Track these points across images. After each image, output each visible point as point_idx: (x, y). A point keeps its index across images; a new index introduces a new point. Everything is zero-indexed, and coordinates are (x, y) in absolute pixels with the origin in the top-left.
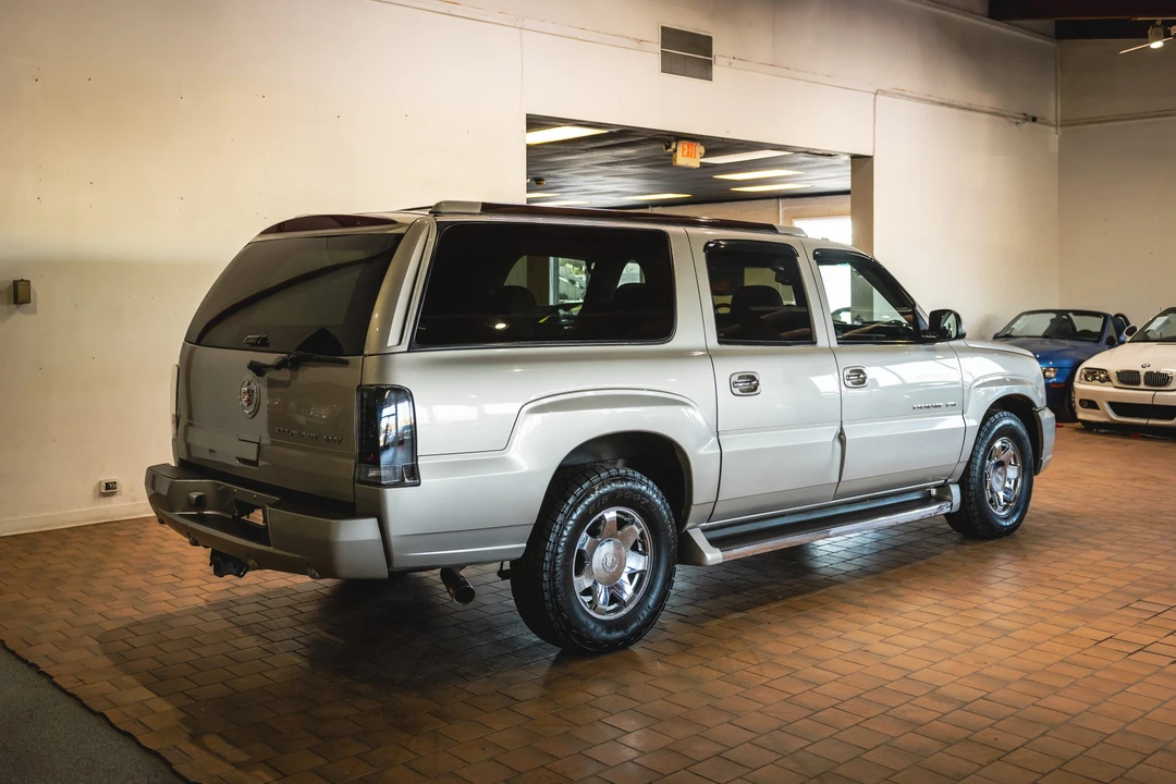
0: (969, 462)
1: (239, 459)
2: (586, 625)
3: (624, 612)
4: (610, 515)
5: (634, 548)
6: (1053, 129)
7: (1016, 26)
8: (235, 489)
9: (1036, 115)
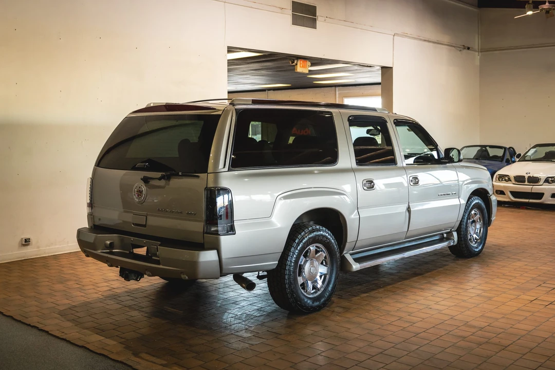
0: (461, 221)
1: (133, 224)
2: (304, 300)
3: (319, 293)
4: (312, 248)
5: (322, 263)
6: (477, 53)
8: (132, 238)
9: (469, 46)
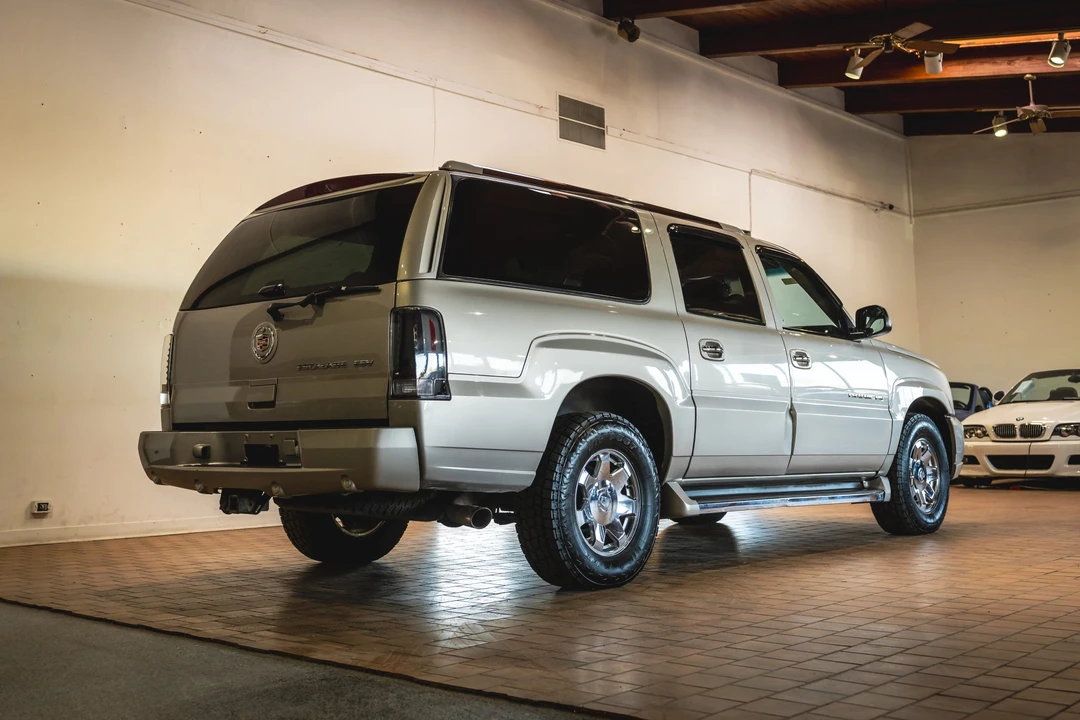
0: (896, 457)
1: (250, 405)
2: (587, 558)
3: (618, 551)
4: (604, 457)
5: (624, 492)
6: (907, 219)
7: (864, 118)
8: (247, 434)
9: (893, 204)
